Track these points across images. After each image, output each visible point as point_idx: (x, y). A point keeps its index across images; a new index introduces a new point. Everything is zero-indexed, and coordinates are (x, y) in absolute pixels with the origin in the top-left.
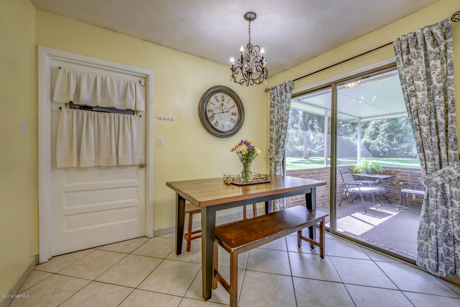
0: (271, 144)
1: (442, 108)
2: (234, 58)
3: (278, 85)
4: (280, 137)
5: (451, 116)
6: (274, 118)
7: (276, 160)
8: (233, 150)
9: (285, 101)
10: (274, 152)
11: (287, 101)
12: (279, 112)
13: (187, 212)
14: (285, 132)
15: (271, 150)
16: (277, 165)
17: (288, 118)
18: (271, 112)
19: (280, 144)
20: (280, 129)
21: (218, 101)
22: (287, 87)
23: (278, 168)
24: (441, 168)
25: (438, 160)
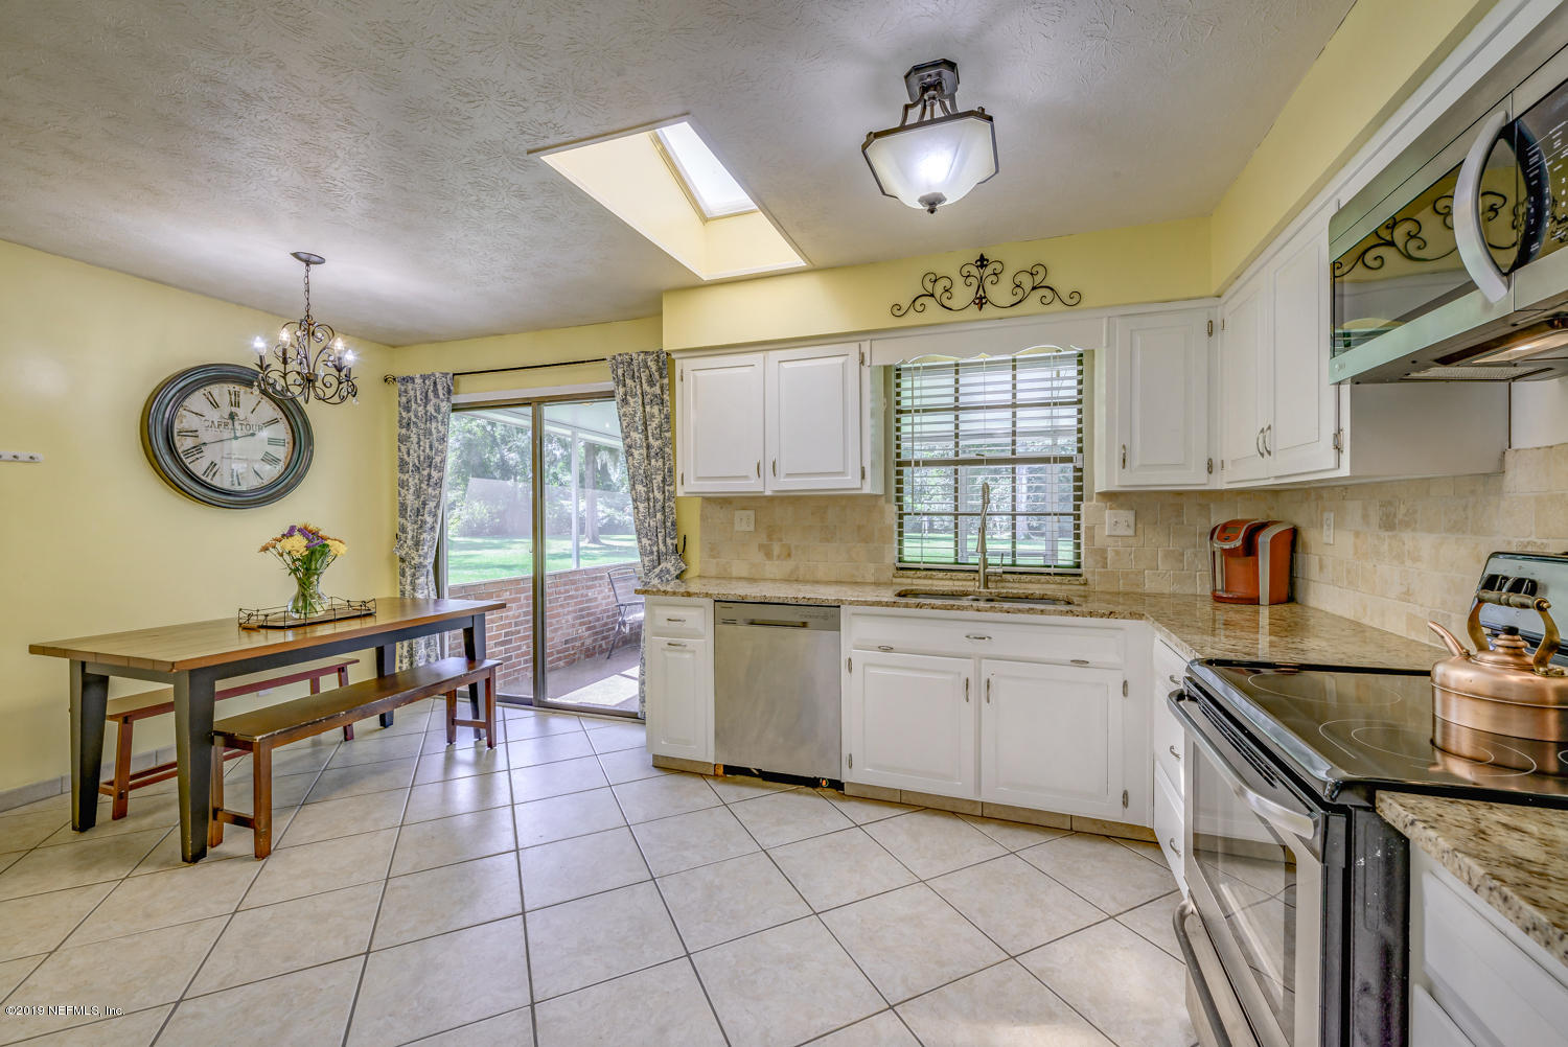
0: (403, 521)
1: (660, 478)
2: (263, 339)
3: (418, 376)
4: (424, 504)
5: (668, 491)
6: (409, 454)
7: (417, 561)
8: (265, 549)
9: (435, 417)
10: (410, 542)
11: (440, 417)
12: (421, 443)
13: (113, 717)
14: (437, 492)
15: (403, 536)
16: (418, 574)
17: (443, 461)
18: (403, 439)
19: (424, 522)
20: (424, 486)
21: (215, 405)
22: (439, 387)
23: (422, 580)
24: (659, 564)
25: (656, 554)
